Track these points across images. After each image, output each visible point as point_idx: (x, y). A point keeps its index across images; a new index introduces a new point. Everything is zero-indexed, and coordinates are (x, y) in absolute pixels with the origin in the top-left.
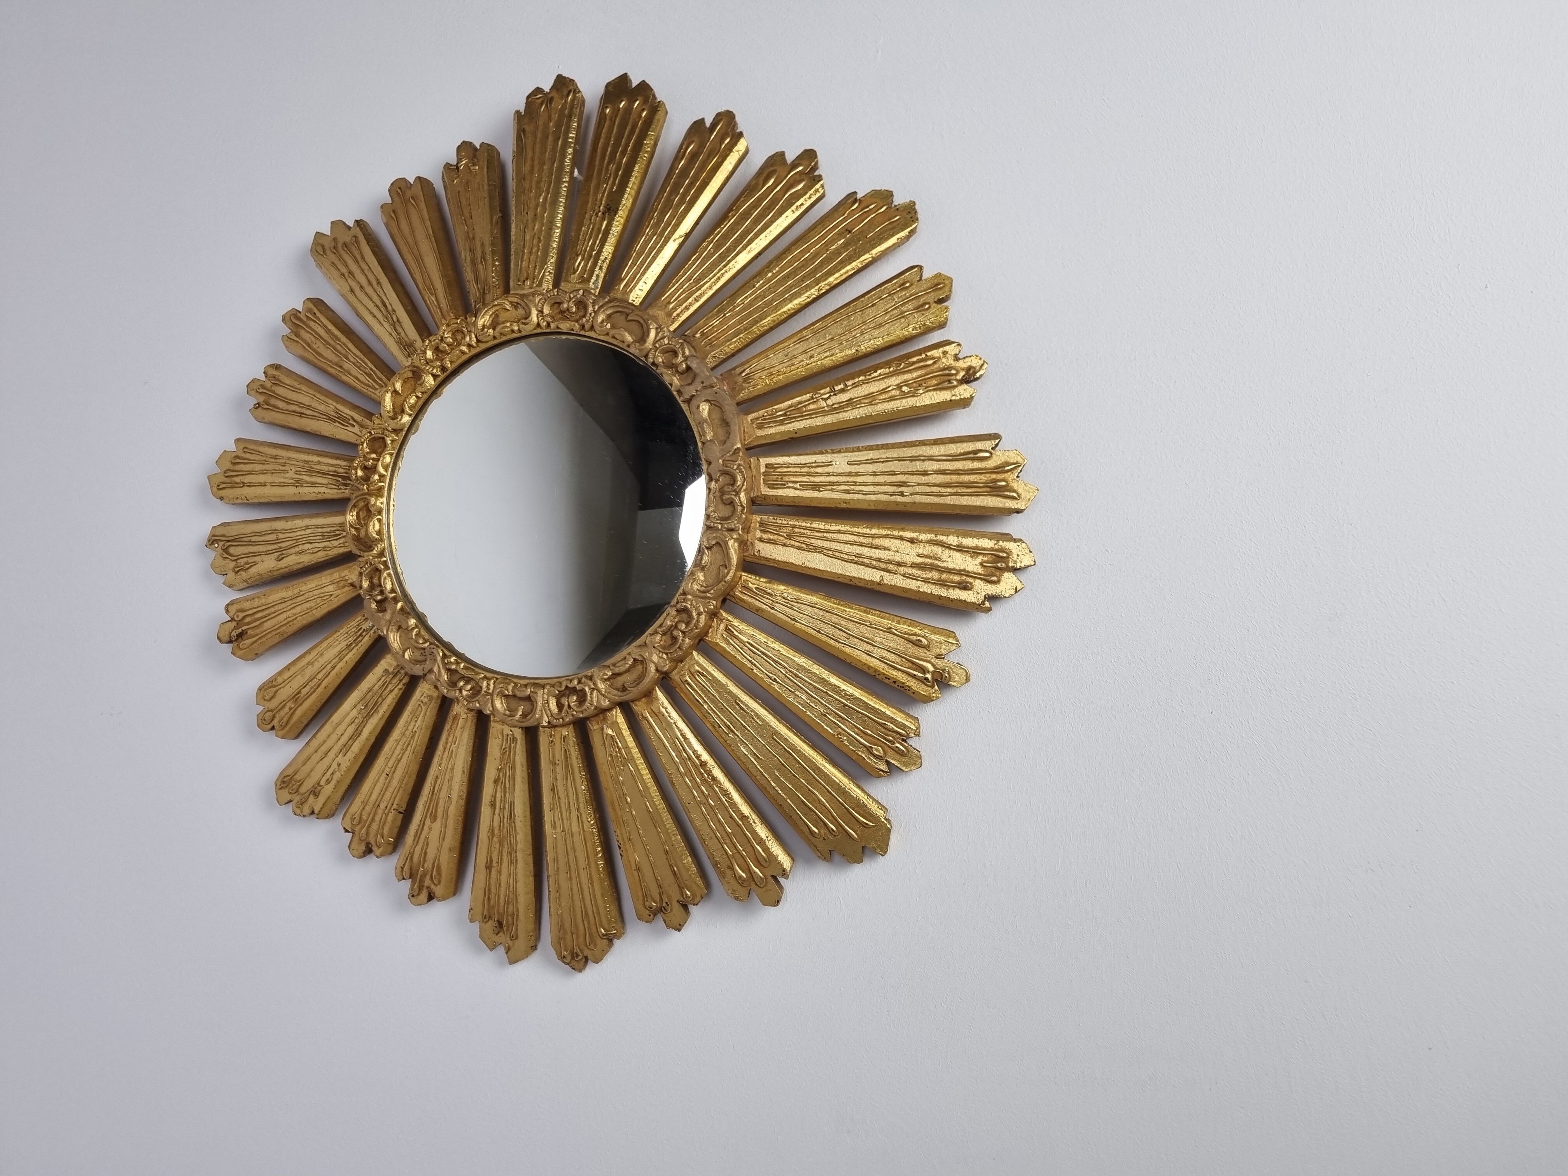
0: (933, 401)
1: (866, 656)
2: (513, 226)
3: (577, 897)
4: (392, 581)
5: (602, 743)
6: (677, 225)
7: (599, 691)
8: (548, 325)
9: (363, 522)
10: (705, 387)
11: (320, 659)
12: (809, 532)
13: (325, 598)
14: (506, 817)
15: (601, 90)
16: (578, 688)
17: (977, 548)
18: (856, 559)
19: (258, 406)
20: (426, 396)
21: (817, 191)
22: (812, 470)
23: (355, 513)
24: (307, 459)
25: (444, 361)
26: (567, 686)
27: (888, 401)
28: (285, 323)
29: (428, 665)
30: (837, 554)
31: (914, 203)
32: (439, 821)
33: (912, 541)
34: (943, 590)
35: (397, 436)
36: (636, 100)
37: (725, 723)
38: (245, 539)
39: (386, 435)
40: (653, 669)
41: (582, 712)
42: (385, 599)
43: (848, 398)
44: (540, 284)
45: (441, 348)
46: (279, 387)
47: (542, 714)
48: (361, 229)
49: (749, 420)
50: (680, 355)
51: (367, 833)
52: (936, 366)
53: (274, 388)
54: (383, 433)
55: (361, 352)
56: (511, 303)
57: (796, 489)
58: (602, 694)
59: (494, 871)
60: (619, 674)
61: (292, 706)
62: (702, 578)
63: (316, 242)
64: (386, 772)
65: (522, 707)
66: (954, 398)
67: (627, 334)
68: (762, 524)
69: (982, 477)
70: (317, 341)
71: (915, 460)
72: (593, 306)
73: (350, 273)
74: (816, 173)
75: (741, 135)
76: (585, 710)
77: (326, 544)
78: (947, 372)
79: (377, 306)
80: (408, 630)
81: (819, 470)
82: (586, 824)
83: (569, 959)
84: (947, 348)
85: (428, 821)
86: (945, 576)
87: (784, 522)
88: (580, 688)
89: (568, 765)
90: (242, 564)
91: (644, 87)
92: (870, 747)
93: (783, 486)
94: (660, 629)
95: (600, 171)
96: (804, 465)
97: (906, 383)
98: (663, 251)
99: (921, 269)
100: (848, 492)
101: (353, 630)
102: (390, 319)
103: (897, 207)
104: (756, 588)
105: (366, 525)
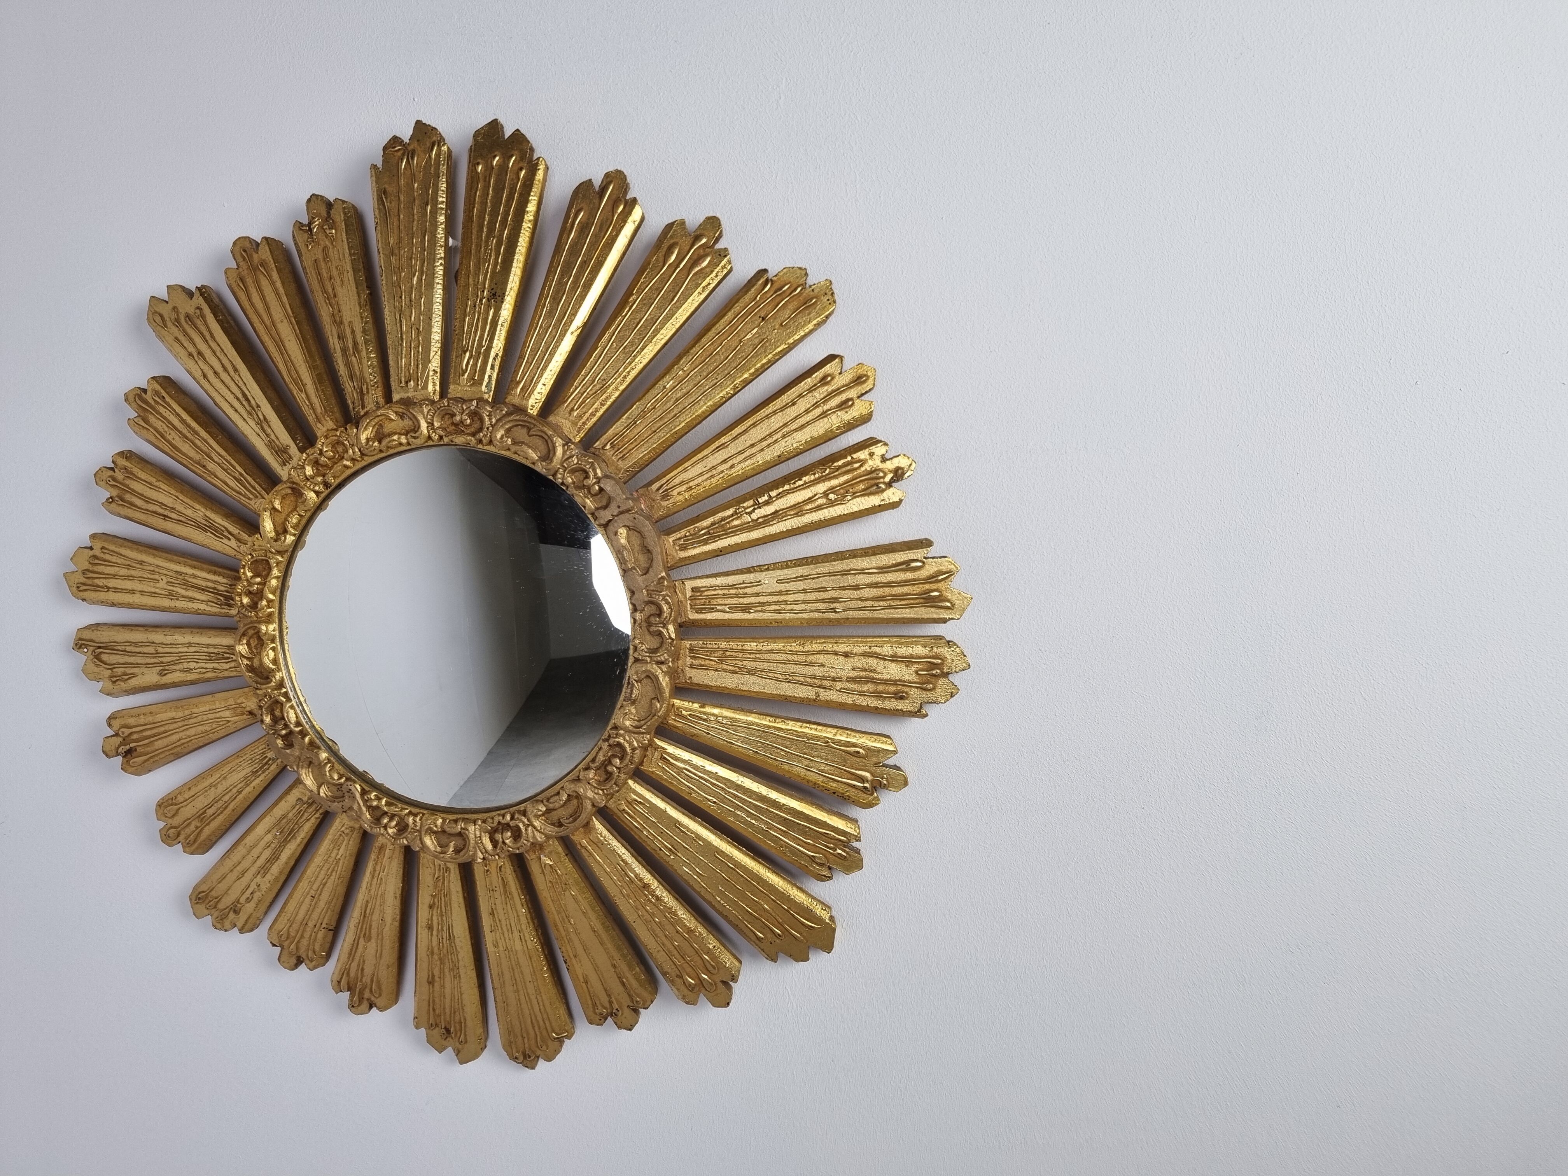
0: (862, 508)
1: (805, 771)
2: (386, 312)
3: (524, 1006)
4: (296, 714)
5: (541, 871)
6: (574, 314)
7: (535, 827)
8: (441, 438)
9: (255, 651)
10: (621, 513)
11: (223, 782)
12: (741, 655)
13: (221, 723)
14: (445, 937)
15: (470, 142)
16: (511, 824)
17: (912, 657)
18: (791, 678)
19: (111, 500)
20: (309, 514)
21: (724, 267)
22: (741, 591)
23: (245, 642)
24: (179, 570)
25: (326, 478)
26: (499, 823)
27: (815, 511)
28: (129, 404)
29: (347, 802)
30: (770, 674)
31: (831, 283)
32: (373, 940)
33: (846, 655)
34: (880, 702)
35: (282, 557)
36: (512, 156)
37: (666, 847)
38: (119, 648)
39: (269, 558)
40: (588, 805)
41: (518, 848)
42: (291, 732)
43: (773, 510)
44: (425, 387)
45: (321, 462)
46: (132, 481)
47: (476, 851)
48: (205, 299)
49: (671, 541)
50: (592, 477)
51: (297, 949)
52: (863, 469)
53: (127, 482)
54: (266, 556)
55: (226, 451)
56: (396, 413)
57: (725, 612)
58: (537, 830)
59: (437, 985)
60: (554, 810)
61: (198, 824)
62: (634, 711)
63: (153, 310)
64: (310, 895)
65: (454, 842)
66: (883, 503)
67: (530, 451)
68: (691, 650)
69: (915, 588)
70: (171, 432)
71: (846, 575)
72: (490, 419)
73: (200, 353)
74: (720, 245)
75: (634, 201)
76: (522, 846)
77: (216, 665)
78: (874, 475)
79: (238, 399)
80: (321, 766)
81: (748, 590)
82: (529, 942)
83: (521, 1058)
84: (873, 449)
85: (362, 941)
86: (881, 688)
87: (714, 646)
88: (514, 825)
89: (506, 892)
90: (119, 674)
91: (518, 138)
92: (813, 856)
93: (712, 610)
94: (593, 765)
95: (479, 246)
96: (733, 586)
97: (832, 490)
98: (560, 347)
99: (842, 360)
100: (778, 612)
101: (257, 757)
102: (255, 416)
103: (813, 287)
104: (690, 715)
105: (259, 653)
